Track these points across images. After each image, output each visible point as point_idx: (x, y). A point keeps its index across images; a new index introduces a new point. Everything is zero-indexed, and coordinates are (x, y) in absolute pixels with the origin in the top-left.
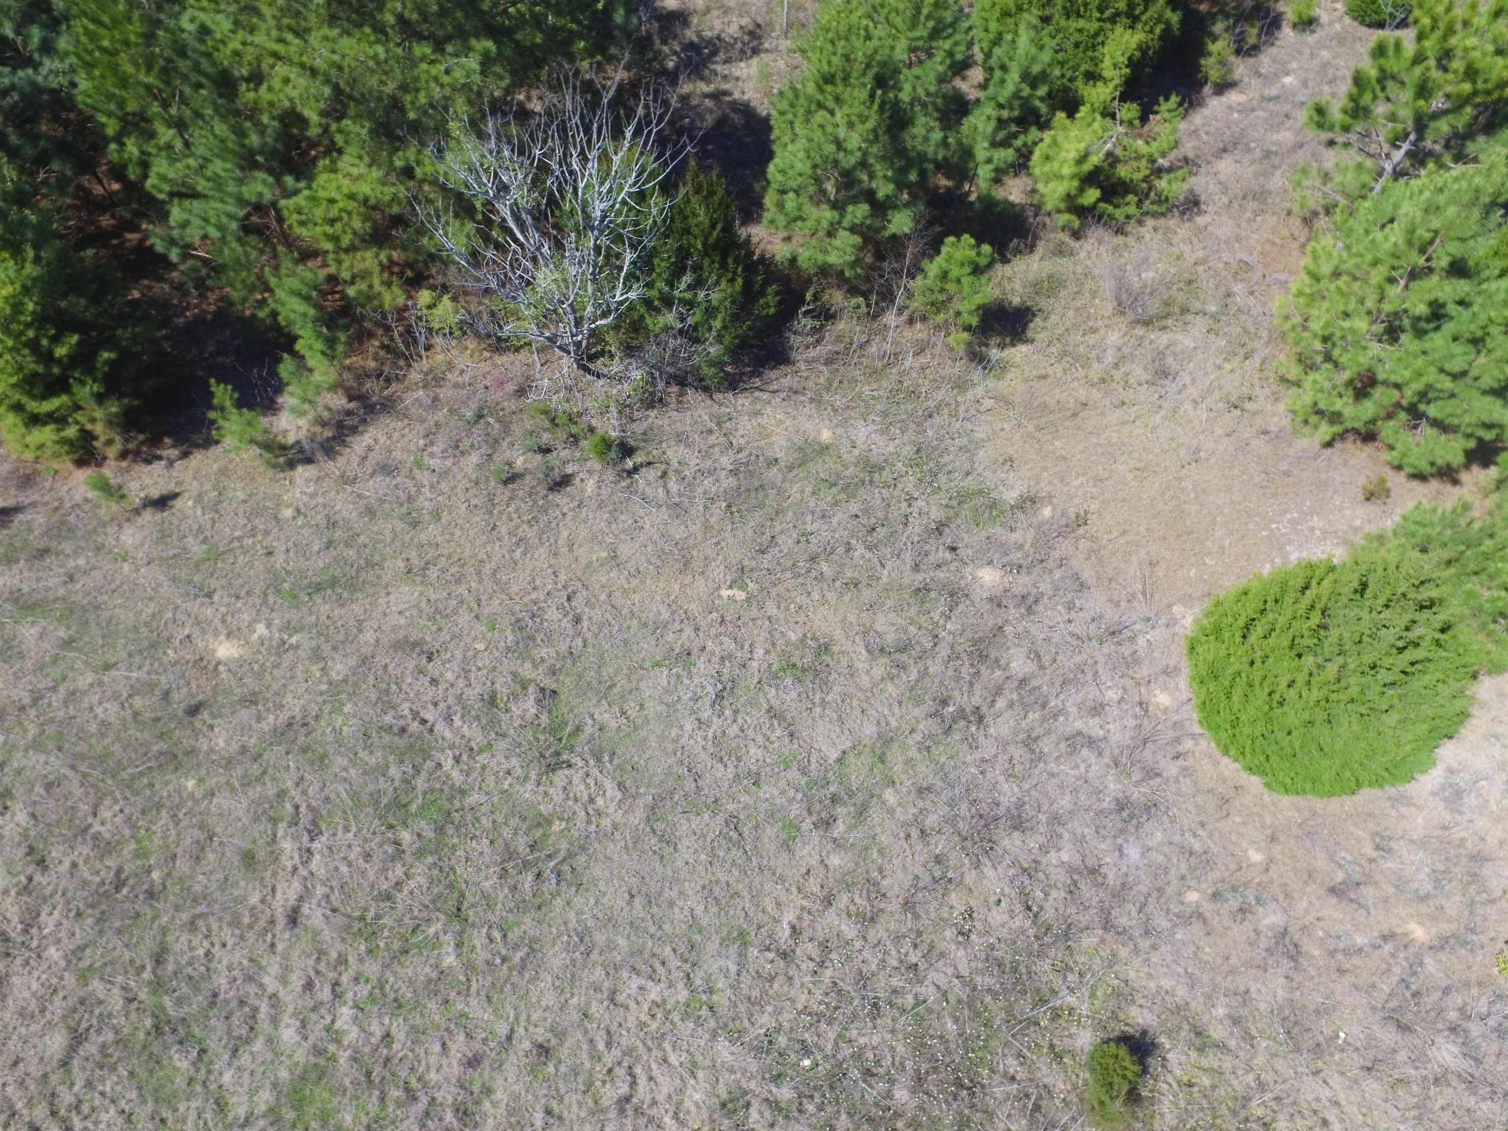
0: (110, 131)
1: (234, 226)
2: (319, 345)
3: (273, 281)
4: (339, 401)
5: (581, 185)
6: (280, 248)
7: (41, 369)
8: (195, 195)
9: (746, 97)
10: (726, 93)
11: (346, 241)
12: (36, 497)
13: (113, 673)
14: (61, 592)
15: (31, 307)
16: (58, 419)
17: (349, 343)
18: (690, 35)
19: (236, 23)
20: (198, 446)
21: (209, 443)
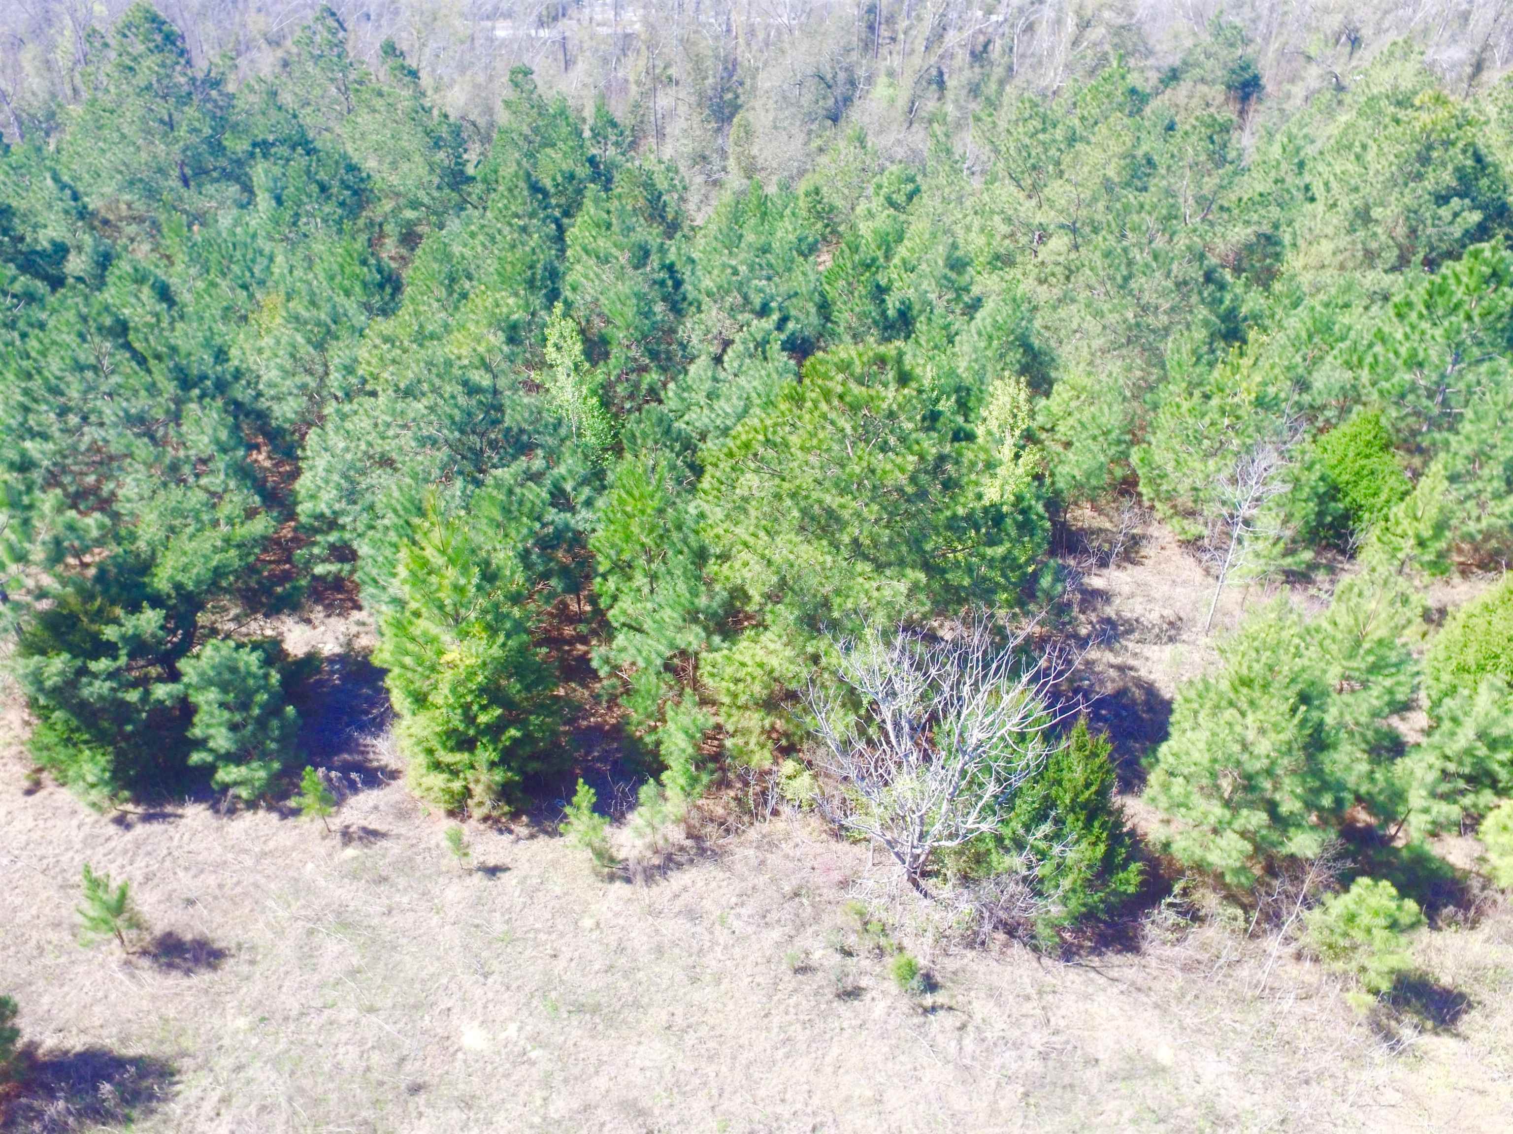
0: (601, 569)
1: (659, 662)
2: (682, 781)
3: (670, 714)
4: (677, 835)
5: (965, 712)
6: (688, 690)
7: (461, 727)
8: (640, 630)
9: (1152, 677)
10: (1131, 668)
11: (742, 700)
12: (403, 831)
13: (373, 1018)
14: (375, 922)
15: (480, 678)
16: (454, 772)
17: (708, 787)
18: (1110, 611)
19: (728, 516)
20: (546, 832)
21: (554, 833)
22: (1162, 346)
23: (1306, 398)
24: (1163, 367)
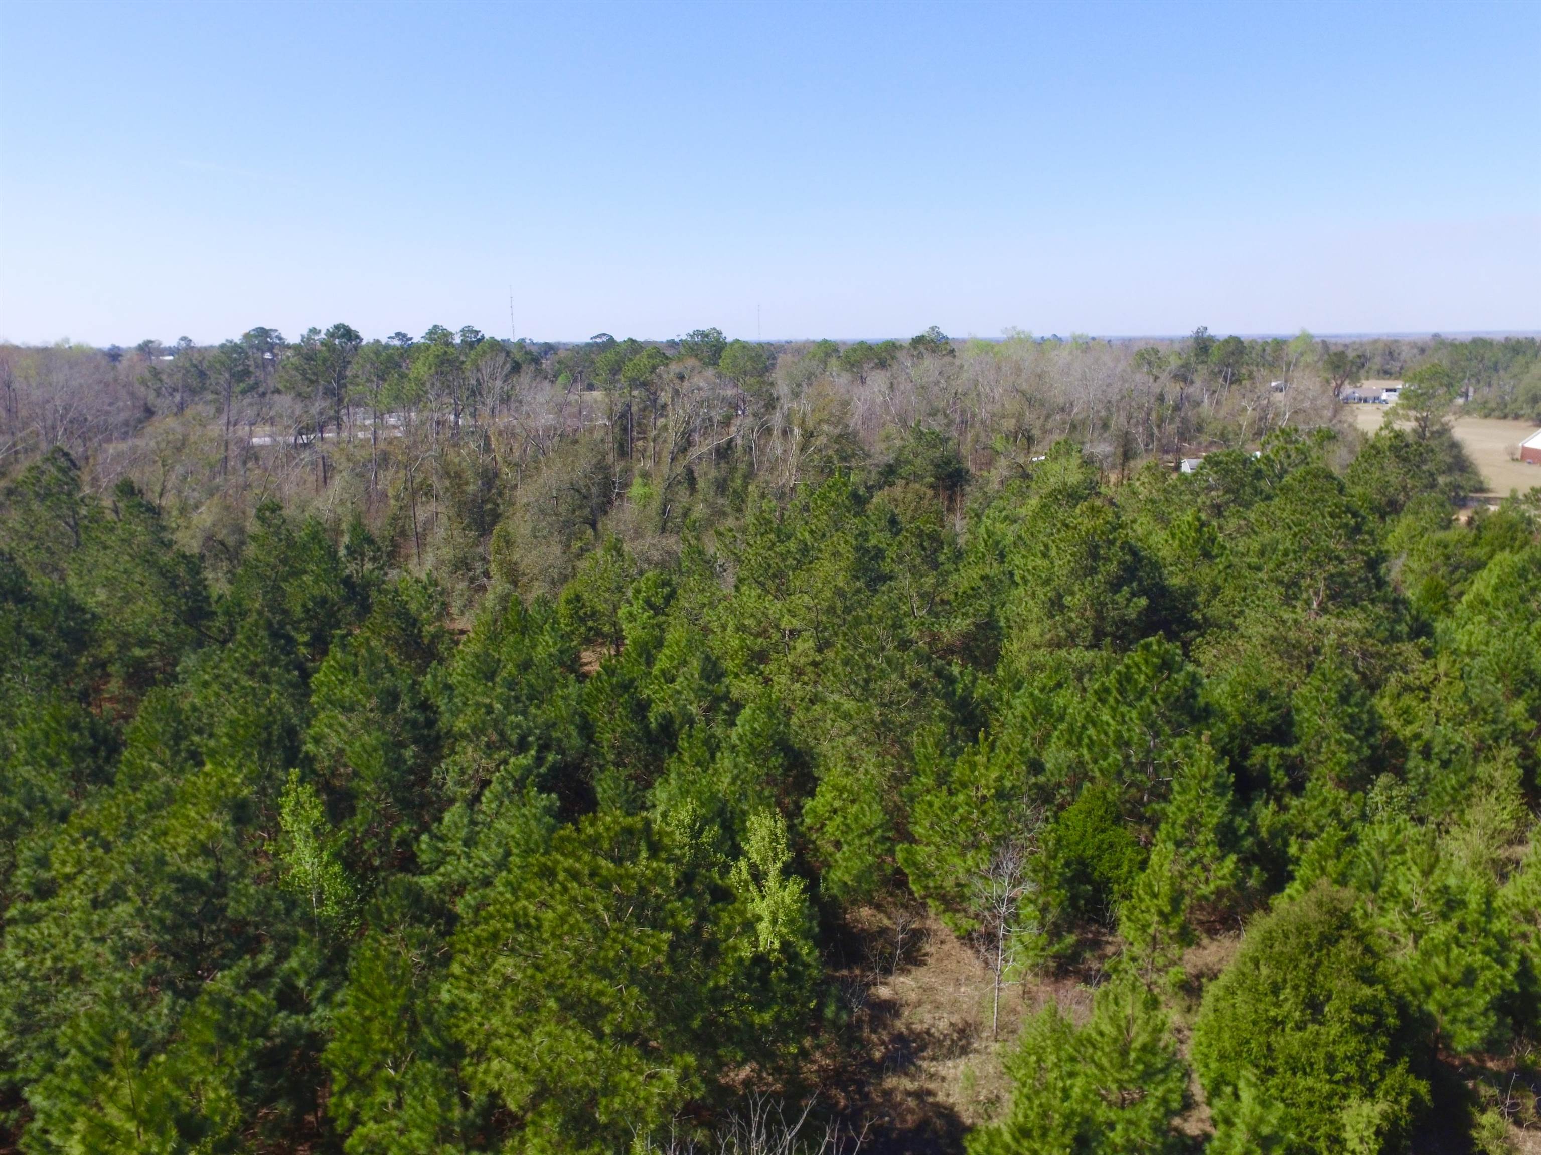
9: (951, 1100)
10: (930, 1093)
18: (900, 1025)
22: (908, 739)
23: (1042, 779)
24: (913, 759)
